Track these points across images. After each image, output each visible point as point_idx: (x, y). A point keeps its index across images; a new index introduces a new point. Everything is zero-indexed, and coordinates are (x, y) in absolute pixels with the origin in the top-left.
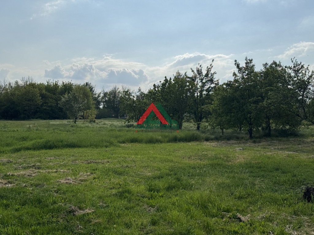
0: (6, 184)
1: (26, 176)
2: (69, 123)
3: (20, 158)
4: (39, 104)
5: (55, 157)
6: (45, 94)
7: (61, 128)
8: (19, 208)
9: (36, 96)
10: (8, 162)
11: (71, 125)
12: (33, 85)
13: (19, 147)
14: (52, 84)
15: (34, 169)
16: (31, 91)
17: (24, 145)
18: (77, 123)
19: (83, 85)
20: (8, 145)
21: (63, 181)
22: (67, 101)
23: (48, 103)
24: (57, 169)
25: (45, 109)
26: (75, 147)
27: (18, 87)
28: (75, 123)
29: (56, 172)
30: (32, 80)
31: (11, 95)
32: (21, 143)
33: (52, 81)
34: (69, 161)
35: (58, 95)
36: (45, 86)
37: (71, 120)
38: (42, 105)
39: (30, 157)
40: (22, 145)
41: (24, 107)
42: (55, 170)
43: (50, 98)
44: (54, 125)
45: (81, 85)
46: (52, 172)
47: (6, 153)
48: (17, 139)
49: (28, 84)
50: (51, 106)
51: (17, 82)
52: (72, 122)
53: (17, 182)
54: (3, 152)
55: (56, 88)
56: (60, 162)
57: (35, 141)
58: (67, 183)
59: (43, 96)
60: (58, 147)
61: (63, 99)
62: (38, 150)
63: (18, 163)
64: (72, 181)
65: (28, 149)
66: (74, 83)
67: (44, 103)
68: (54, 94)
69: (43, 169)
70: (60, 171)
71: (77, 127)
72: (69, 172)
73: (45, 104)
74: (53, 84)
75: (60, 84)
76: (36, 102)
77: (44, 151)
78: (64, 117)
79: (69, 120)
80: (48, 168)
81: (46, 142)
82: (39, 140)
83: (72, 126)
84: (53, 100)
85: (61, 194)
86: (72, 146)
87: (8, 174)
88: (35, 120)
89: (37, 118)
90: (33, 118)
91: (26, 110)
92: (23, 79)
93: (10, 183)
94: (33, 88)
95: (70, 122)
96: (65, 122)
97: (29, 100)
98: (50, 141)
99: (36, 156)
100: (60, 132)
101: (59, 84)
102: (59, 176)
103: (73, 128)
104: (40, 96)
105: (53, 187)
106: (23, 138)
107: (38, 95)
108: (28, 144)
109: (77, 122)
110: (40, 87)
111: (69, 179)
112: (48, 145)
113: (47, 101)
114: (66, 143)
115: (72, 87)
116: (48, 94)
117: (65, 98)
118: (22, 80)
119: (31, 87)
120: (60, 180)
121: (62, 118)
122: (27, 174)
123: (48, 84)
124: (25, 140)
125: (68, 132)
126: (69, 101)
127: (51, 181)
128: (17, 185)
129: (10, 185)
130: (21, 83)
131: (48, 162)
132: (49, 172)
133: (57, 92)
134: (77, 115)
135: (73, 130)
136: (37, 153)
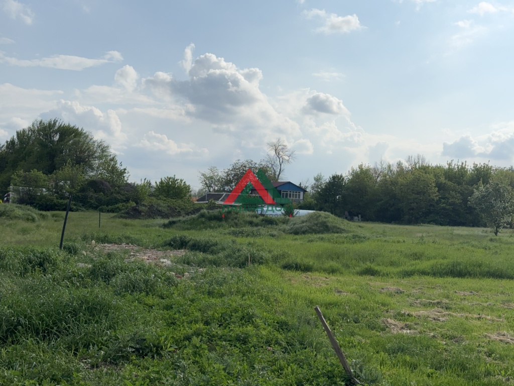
0: (402, 328)
1: (431, 319)
2: (486, 234)
3: (413, 288)
4: (433, 200)
5: (471, 292)
6: (445, 183)
7: (473, 243)
8: (432, 374)
9: (429, 186)
10: (397, 293)
11: (489, 238)
12: (425, 169)
13: (411, 268)
14: (456, 167)
15: (440, 309)
16: (422, 179)
17: (418, 267)
18: (498, 233)
19: (510, 170)
20: (392, 264)
21: (494, 336)
22: (483, 197)
23: (448, 199)
24: (479, 314)
25: (444, 208)
26: (503, 278)
27: (401, 171)
28: (496, 234)
29: (479, 319)
30: (423, 160)
31: (390, 185)
32: (414, 262)
33: (456, 163)
34: (497, 301)
35: (465, 186)
36: (444, 170)
37: (489, 229)
38: (438, 202)
39: (429, 288)
40: (414, 266)
41: (411, 203)
42: (476, 316)
43: (453, 190)
44: (459, 235)
45: (506, 169)
46: (472, 318)
47: (392, 277)
48: (406, 256)
49: (417, 167)
50: (453, 204)
51: (399, 164)
52: (491, 232)
53: (419, 328)
54: (387, 275)
55: (462, 174)
56: (482, 302)
57: (436, 261)
58: (501, 341)
59: (440, 187)
60: (473, 275)
61: (477, 194)
62: (441, 276)
63: (414, 296)
64: (511, 339)
65: (424, 273)
66: (493, 166)
67: (442, 198)
68: (459, 184)
69: (455, 310)
70: (486, 319)
71: (501, 242)
72: (502, 322)
73: (443, 201)
74: (458, 168)
75: (469, 167)
76: (429, 196)
77: (450, 279)
78: (475, 223)
79: (485, 229)
80: (462, 309)
81: (454, 265)
82: (441, 261)
83: (491, 240)
84: (456, 194)
85: (496, 360)
86: (498, 275)
87: (403, 312)
88: (426, 224)
89: (429, 223)
90: (424, 222)
91: (413, 209)
92: (409, 159)
93: (408, 327)
94: (426, 173)
95: (486, 232)
96: (478, 231)
97: (418, 193)
98: (459, 264)
99: (439, 286)
100: (473, 248)
101: (467, 167)
102: (486, 327)
103: (495, 244)
104: (435, 187)
105: (479, 345)
106: (416, 254)
107: (434, 185)
108: (424, 265)
109: (500, 232)
110: (437, 171)
111: (504, 335)
112: (457, 270)
113: (447, 195)
114: (486, 269)
115: (490, 172)
116: (449, 183)
117: (479, 191)
118: (407, 160)
119: (422, 172)
120: (489, 335)
121: (472, 225)
122: (432, 316)
123: (449, 167)
124: (419, 258)
125: (486, 249)
126: (488, 196)
127: (473, 334)
128: (420, 333)
129: (408, 331)
130: (406, 165)
131: (461, 299)
132: (467, 318)
133: (464, 181)
134: (500, 221)
135: (496, 247)
136: (439, 281)
